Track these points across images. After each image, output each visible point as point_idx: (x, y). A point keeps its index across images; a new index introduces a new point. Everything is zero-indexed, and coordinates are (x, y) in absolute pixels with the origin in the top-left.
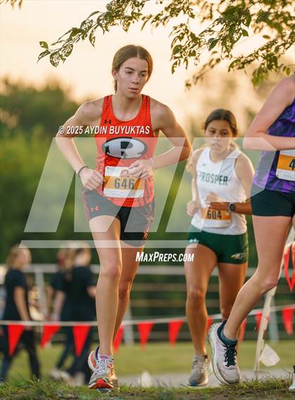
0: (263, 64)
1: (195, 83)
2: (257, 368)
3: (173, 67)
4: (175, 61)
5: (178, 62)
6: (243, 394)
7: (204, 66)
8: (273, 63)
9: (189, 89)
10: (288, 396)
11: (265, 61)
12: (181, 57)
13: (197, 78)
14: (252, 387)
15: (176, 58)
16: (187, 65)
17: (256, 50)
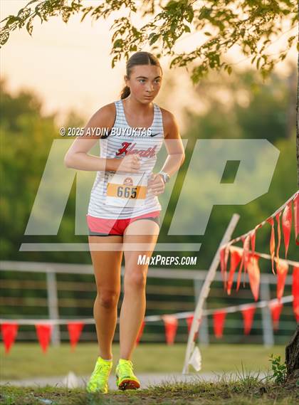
0: (205, 62)
2: (186, 371)
3: (113, 62)
4: (114, 55)
5: (119, 57)
8: (215, 62)
10: (216, 400)
11: (207, 59)
12: (122, 51)
14: (181, 389)
15: (116, 52)
17: (199, 48)
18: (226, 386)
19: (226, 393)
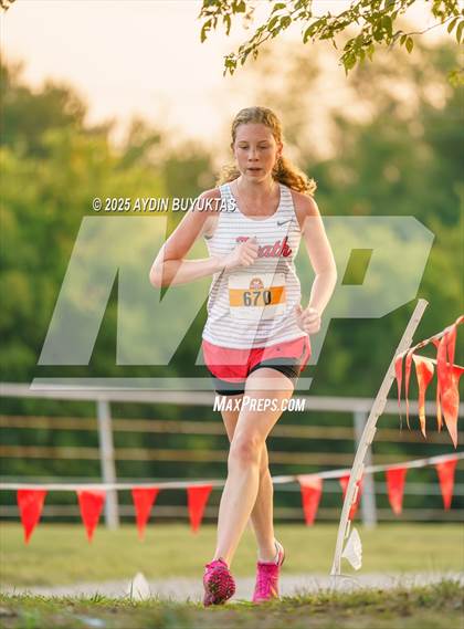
0: (366, 30)
1: (243, 61)
2: (337, 570)
3: (203, 30)
4: (206, 19)
5: (213, 22)
7: (261, 30)
8: (384, 30)
9: (232, 72)
10: (388, 618)
11: (369, 24)
12: (219, 12)
13: (247, 52)
14: (327, 601)
15: (209, 14)
16: (229, 27)
17: (355, 5)
18: (406, 595)
19: (406, 608)
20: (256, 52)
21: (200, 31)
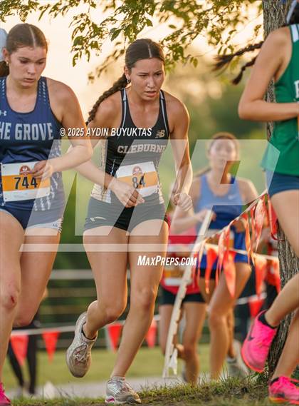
0: (169, 55)
1: (99, 76)
2: (166, 374)
3: (74, 60)
4: (76, 52)
5: (79, 54)
6: (150, 402)
7: (108, 58)
8: (179, 54)
9: (92, 83)
10: (197, 403)
11: (171, 51)
12: (83, 48)
13: (101, 70)
14: (161, 394)
15: (76, 49)
16: (89, 55)
17: (162, 40)
18: (207, 388)
19: (207, 395)
20: (106, 71)
21: (72, 60)
